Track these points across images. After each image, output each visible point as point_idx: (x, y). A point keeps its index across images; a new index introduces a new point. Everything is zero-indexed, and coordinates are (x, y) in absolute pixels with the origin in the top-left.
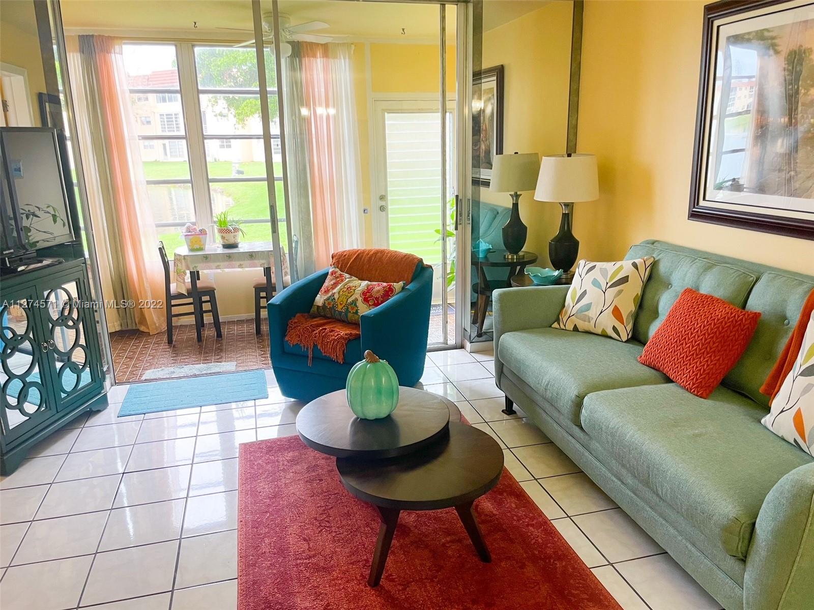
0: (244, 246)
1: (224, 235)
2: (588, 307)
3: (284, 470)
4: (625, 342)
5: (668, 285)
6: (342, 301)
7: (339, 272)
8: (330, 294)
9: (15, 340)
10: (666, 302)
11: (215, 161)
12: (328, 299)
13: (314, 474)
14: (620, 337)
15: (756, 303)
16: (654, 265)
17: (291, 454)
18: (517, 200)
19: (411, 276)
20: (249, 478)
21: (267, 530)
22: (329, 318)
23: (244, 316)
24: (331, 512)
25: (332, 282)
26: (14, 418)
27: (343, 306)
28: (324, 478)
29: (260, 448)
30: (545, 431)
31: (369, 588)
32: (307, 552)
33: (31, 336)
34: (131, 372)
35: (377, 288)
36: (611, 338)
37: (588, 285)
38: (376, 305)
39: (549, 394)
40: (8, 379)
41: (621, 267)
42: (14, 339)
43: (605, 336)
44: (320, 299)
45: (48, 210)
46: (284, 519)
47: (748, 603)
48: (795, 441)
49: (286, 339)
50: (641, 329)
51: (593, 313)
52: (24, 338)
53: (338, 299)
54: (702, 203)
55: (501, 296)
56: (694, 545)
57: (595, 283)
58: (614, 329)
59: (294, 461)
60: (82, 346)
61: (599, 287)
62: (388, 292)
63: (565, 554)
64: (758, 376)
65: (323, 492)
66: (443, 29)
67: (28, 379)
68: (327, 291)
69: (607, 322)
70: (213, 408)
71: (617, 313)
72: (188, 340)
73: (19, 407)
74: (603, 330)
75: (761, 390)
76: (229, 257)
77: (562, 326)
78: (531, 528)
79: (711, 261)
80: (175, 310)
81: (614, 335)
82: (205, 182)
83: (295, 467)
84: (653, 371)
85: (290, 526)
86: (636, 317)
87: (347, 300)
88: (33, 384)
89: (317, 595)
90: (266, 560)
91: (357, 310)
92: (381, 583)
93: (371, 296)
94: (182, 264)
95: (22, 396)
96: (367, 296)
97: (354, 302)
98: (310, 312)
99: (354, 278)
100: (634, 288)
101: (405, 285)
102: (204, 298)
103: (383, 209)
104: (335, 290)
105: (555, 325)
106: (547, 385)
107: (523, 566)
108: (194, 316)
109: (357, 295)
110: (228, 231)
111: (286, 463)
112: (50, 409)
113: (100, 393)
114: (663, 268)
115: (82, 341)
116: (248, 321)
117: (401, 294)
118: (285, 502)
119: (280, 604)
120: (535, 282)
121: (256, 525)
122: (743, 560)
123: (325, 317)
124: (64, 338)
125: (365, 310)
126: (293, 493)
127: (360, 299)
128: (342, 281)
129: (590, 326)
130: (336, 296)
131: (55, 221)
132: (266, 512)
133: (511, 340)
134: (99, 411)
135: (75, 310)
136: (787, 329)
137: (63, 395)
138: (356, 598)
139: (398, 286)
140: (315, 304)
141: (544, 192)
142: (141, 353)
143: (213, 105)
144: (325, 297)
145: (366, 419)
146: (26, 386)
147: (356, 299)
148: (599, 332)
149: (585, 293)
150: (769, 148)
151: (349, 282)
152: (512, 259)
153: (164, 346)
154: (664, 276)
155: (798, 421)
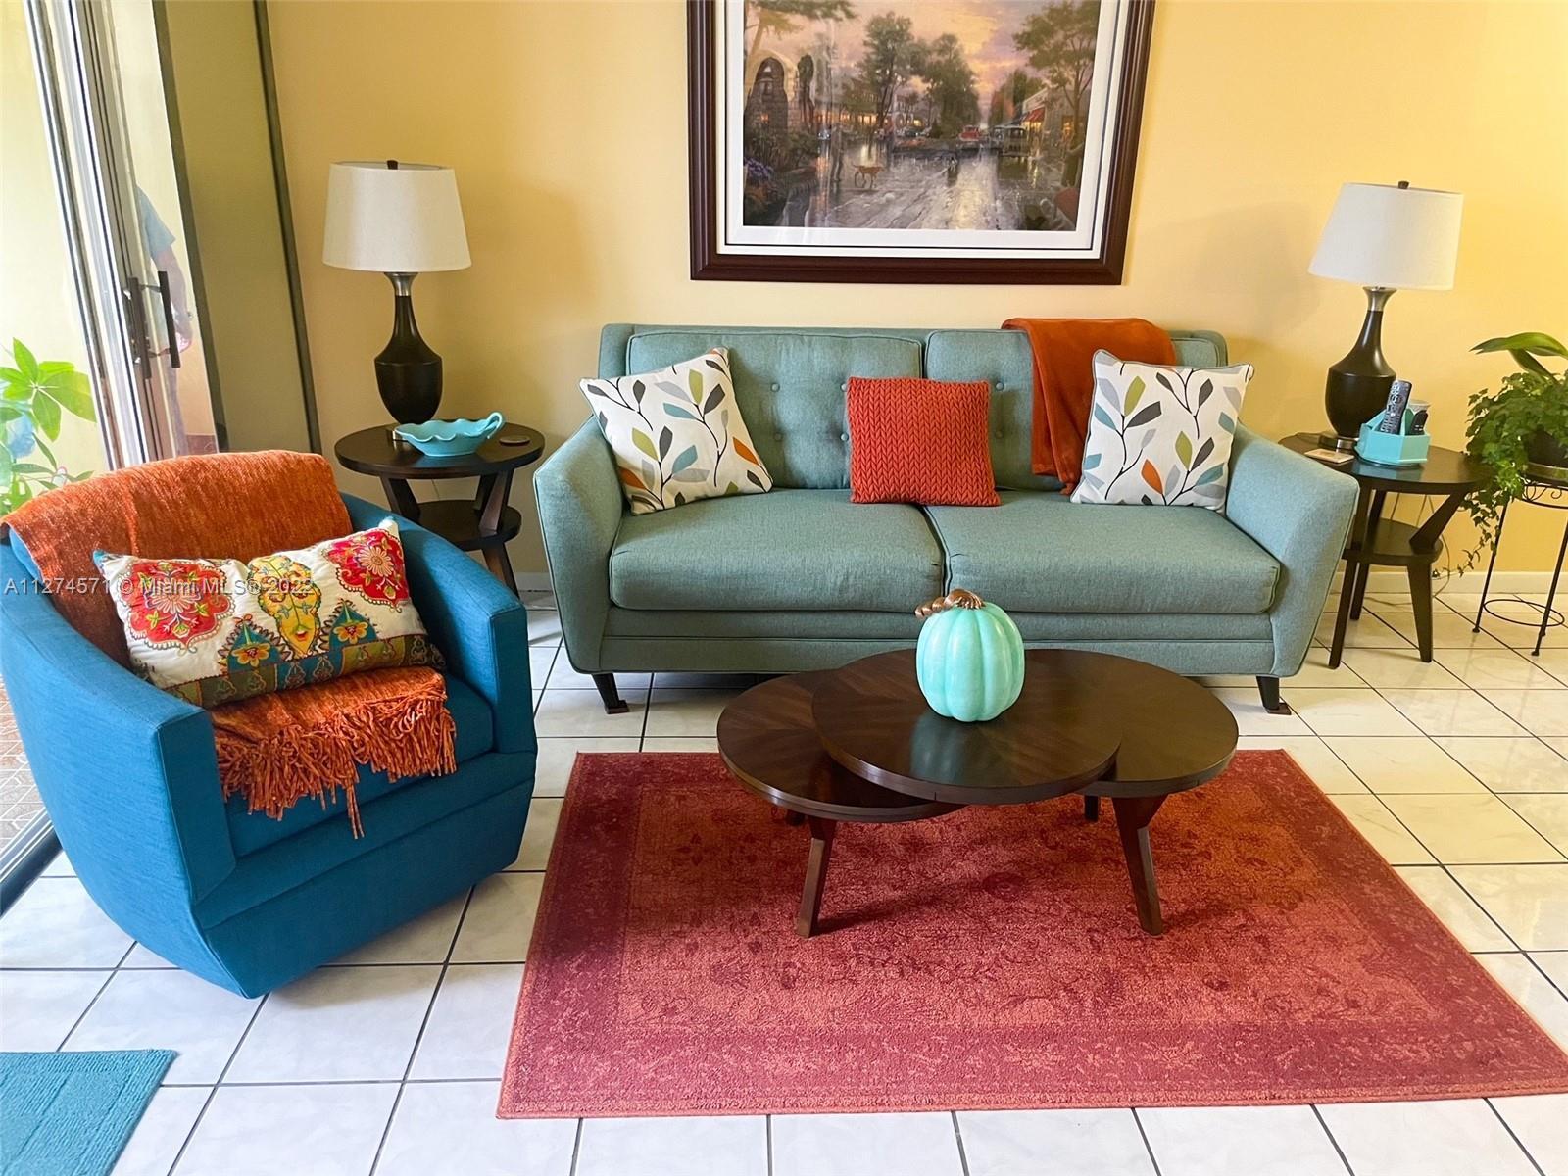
2: (691, 455)
4: (770, 491)
5: (770, 384)
6: (298, 627)
10: (791, 411)
14: (760, 484)
15: (945, 373)
27: (310, 637)
36: (747, 493)
37: (663, 418)
41: (696, 375)
43: (733, 493)
48: (1144, 500)
50: (779, 462)
51: (704, 463)
53: (279, 626)
54: (721, 250)
57: (676, 411)
58: (751, 477)
61: (690, 416)
69: (734, 470)
71: (740, 449)
74: (731, 485)
77: (658, 506)
79: (841, 339)
81: (754, 487)
87: (316, 616)
97: (345, 612)
105: (641, 507)
122: (1269, 609)
129: (707, 487)
130: (264, 622)
139: (393, 530)
148: (723, 491)
149: (666, 434)
154: (757, 372)
155: (1150, 473)
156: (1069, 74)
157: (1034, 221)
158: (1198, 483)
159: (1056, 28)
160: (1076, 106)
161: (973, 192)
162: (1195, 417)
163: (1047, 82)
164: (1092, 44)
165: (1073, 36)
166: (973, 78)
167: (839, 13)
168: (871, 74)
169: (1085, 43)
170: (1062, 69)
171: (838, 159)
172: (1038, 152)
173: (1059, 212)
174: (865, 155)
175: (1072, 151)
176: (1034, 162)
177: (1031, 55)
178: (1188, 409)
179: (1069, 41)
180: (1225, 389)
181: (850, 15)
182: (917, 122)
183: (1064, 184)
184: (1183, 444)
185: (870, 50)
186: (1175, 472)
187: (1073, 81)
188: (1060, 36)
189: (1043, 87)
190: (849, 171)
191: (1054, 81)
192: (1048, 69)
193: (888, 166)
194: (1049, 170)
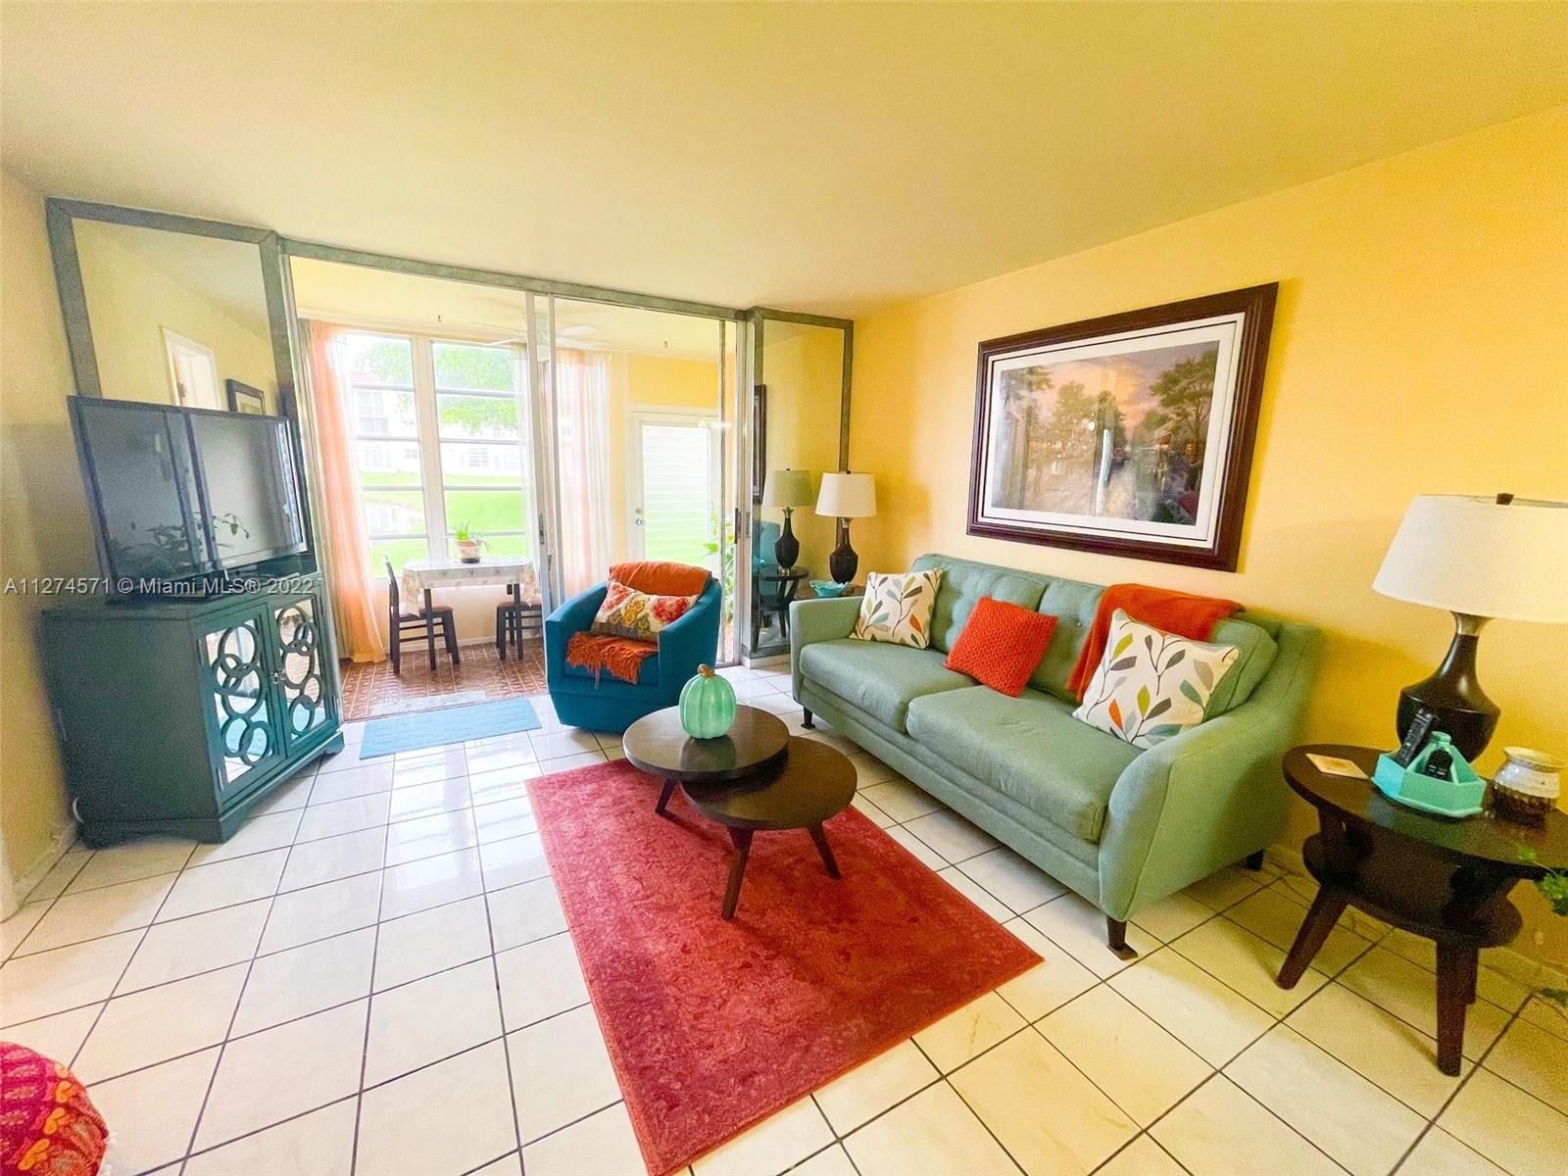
0: (487, 559)
1: (465, 548)
2: (885, 617)
3: (586, 805)
4: (925, 649)
5: (958, 594)
6: (630, 616)
7: (622, 586)
8: (615, 609)
9: (240, 670)
10: (961, 612)
11: (399, 471)
12: (613, 615)
13: (622, 806)
14: (918, 643)
15: (1048, 607)
16: (944, 576)
17: (589, 787)
18: (789, 515)
19: (702, 588)
20: (548, 817)
21: (587, 873)
22: (615, 636)
23: (481, 640)
24: (654, 845)
25: (616, 597)
26: (234, 769)
27: (631, 622)
28: (635, 809)
29: (550, 783)
30: (860, 743)
31: (724, 922)
32: (642, 893)
33: (258, 664)
34: (356, 707)
35: (669, 603)
36: (909, 646)
37: (883, 596)
38: (671, 620)
39: (867, 703)
40: (229, 720)
41: (913, 579)
42: (239, 668)
43: (903, 644)
44: (602, 616)
45: (227, 519)
46: (603, 859)
47: (1104, 883)
48: (1111, 729)
49: (568, 659)
50: (937, 636)
51: (890, 623)
52: (249, 668)
53: (625, 614)
54: (980, 519)
55: (800, 608)
56: (1039, 835)
57: (891, 594)
58: (913, 638)
59: (595, 795)
60: (315, 676)
61: (895, 597)
62: (682, 608)
63: (907, 860)
64: (1062, 675)
65: (638, 825)
66: (723, 345)
67: (254, 719)
68: (611, 607)
69: (905, 631)
70: (442, 748)
71: (914, 621)
72: (418, 668)
73: (242, 752)
74: (902, 639)
75: (1067, 686)
76: (472, 572)
77: (861, 637)
78: (869, 840)
79: (1001, 573)
80: (403, 635)
81: (913, 643)
82: (440, 488)
83: (598, 801)
84: (961, 676)
85: (613, 866)
86: (931, 625)
87: (637, 615)
88: (260, 724)
89: (670, 937)
90: (597, 905)
91: (648, 627)
92: (735, 915)
93: (663, 610)
94: (414, 580)
95: (245, 739)
96: (659, 611)
97: (645, 618)
98: (589, 629)
99: (639, 592)
100: (927, 599)
101: (699, 598)
102: (435, 620)
103: (640, 522)
104: (621, 606)
105: (853, 636)
106: (864, 694)
107: (873, 878)
108: (427, 640)
109: (648, 609)
110: (470, 544)
111: (586, 798)
112: (279, 753)
113: (335, 732)
114: (952, 578)
115: (317, 671)
116: (488, 645)
117: (695, 609)
118: (599, 841)
119: (629, 952)
120: (821, 595)
121: (574, 869)
122: (1097, 843)
123: (609, 635)
124: (295, 666)
125: (657, 626)
126: (605, 829)
127: (651, 614)
128: (627, 595)
129: (888, 636)
130: (623, 612)
131: (234, 532)
132: (580, 853)
133: (816, 654)
134: (334, 754)
135: (310, 633)
136: (1082, 631)
137: (294, 737)
138: (714, 934)
139: (691, 599)
140: (596, 620)
141: (827, 505)
142: (362, 684)
143: (402, 411)
144: (609, 613)
145: (703, 739)
146: (250, 727)
147: (648, 615)
148: (898, 641)
149: (880, 603)
150: (1045, 471)
151: (635, 596)
152: (786, 573)
153: (389, 676)
154: (954, 586)
155: (1114, 710)
156: (1191, 409)
157: (1164, 515)
158: (1150, 733)
159: (1180, 378)
160: (1197, 431)
161: (1119, 492)
162: (1159, 677)
163: (1174, 416)
164: (1210, 386)
165: (1194, 382)
166: (1121, 417)
167: (1045, 386)
168: (1060, 420)
169: (1204, 386)
170: (1185, 406)
171: (1039, 469)
172: (1166, 466)
173: (1182, 510)
174: (1054, 468)
175: (1191, 465)
176: (1163, 473)
177: (1161, 398)
178: (1156, 669)
179: (1191, 386)
180: (1194, 660)
181: (1049, 386)
182: (1085, 447)
183: (1186, 489)
184: (1143, 697)
185: (1059, 405)
186: (1133, 716)
187: (1194, 413)
188: (1184, 383)
189: (1170, 419)
190: (1045, 478)
191: (1178, 415)
192: (1173, 407)
193: (1066, 474)
194: (1173, 479)
